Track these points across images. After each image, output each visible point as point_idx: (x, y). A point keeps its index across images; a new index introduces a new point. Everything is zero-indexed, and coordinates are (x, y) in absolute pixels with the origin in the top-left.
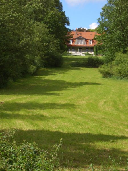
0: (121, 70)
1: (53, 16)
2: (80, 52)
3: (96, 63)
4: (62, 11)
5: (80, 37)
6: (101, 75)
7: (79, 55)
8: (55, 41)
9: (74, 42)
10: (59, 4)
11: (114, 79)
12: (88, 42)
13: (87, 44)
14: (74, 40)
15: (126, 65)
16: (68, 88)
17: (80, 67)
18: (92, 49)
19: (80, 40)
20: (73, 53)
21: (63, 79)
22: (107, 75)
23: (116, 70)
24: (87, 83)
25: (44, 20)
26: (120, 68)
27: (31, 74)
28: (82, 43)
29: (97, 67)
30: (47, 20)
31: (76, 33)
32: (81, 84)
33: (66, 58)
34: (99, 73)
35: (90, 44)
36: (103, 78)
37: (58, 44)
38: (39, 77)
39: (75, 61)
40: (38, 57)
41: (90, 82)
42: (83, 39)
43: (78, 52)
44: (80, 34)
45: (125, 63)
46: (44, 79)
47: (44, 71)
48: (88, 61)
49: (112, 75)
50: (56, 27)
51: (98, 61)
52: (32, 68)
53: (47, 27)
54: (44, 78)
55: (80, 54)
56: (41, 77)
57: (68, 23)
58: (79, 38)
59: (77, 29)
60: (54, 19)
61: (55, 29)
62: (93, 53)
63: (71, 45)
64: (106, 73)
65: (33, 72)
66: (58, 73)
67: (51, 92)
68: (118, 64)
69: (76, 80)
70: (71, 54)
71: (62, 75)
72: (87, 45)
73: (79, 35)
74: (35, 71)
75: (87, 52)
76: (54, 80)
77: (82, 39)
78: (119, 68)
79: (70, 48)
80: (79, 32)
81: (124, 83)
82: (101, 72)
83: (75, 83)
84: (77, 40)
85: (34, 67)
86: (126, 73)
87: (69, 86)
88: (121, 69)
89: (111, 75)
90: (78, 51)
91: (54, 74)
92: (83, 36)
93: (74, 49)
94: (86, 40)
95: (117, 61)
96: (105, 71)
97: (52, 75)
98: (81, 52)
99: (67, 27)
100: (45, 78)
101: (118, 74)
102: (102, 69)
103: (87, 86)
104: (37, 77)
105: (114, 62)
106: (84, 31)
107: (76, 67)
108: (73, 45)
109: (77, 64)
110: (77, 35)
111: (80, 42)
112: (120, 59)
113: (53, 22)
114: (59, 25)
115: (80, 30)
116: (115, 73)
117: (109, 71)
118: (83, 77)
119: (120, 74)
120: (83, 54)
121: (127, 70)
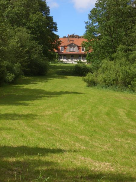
0: (106, 79)
1: (37, 20)
2: (72, 60)
3: (83, 72)
4: (49, 16)
5: (73, 43)
6: (85, 84)
7: (71, 63)
8: (38, 48)
9: (66, 49)
10: (46, 8)
11: (98, 88)
12: (80, 49)
13: (79, 51)
14: (66, 47)
15: (111, 73)
16: (43, 98)
17: (65, 75)
18: (84, 56)
19: (72, 47)
20: (65, 60)
21: (43, 89)
22: (92, 83)
23: (101, 79)
24: (67, 93)
25: (27, 25)
26: (105, 77)
27: (9, 83)
28: (75, 50)
29: (84, 75)
30: (30, 25)
31: (68, 40)
32: (61, 93)
33: (55, 66)
35: (82, 51)
36: (87, 88)
37: (41, 51)
38: (18, 86)
39: (61, 69)
41: (70, 91)
42: (75, 46)
43: (70, 60)
44: (72, 40)
46: (22, 88)
47: (25, 79)
48: (75, 69)
49: (97, 84)
50: (40, 32)
51: (86, 69)
52: (10, 77)
53: (30, 32)
54: (22, 87)
55: (72, 62)
56: (20, 86)
57: (56, 29)
58: (70, 45)
59: (70, 35)
60: (38, 23)
61: (39, 35)
62: (85, 61)
63: (62, 52)
64: (91, 82)
65: (11, 80)
66: (40, 82)
67: (21, 102)
68: (103, 71)
69: (57, 89)
70: (62, 62)
71: (43, 84)
72: (80, 52)
73: (71, 42)
75: (80, 60)
76: (33, 89)
77: (74, 46)
78: (104, 76)
79: (61, 55)
80: (71, 39)
81: (108, 92)
82: (85, 81)
83: (54, 92)
84: (68, 47)
86: (111, 82)
87: (46, 95)
88: (105, 78)
89: (96, 84)
90: (69, 59)
91: (35, 82)
92: (75, 43)
93: (65, 57)
94: (79, 47)
95: (103, 69)
96: (89, 79)
97: (32, 83)
98: (74, 60)
99: (54, 32)
100: (24, 87)
101: (103, 82)
102: (86, 78)
103: (65, 95)
104: (15, 86)
105: (100, 70)
106: (76, 38)
107: (62, 76)
108: (65, 52)
109: (63, 72)
110: (69, 41)
111: (71, 49)
112: (106, 66)
113: (37, 27)
114: (44, 31)
115: (72, 36)
116: (100, 81)
117: (94, 80)
118: (66, 86)
119: (105, 83)
120: (75, 62)
121: (112, 78)
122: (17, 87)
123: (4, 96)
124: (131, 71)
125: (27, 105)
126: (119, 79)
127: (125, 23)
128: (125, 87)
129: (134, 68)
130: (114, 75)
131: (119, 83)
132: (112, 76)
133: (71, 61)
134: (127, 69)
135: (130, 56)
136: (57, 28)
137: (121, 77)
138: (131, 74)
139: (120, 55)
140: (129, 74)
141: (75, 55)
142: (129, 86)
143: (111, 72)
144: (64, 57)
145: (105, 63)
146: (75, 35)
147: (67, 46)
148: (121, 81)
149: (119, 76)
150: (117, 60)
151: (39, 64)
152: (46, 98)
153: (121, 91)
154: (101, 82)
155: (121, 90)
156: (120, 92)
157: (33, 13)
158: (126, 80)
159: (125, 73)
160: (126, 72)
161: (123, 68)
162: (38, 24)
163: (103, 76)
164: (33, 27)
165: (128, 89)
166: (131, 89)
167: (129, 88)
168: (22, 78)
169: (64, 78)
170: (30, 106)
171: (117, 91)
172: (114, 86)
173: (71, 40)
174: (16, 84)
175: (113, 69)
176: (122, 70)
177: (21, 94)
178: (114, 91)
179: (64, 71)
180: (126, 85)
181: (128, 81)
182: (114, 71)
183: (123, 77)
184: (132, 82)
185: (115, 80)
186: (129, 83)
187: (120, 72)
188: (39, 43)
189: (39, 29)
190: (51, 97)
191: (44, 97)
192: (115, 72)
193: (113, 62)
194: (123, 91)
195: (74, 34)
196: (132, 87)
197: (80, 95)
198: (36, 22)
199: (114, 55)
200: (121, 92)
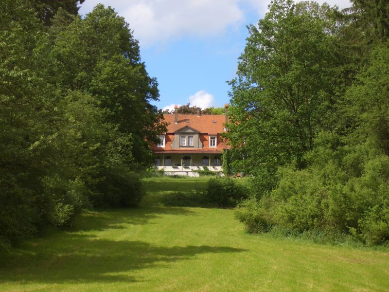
0: (294, 213)
1: (115, 75)
2: (186, 167)
3: (229, 197)
4: (139, 62)
5: (187, 127)
6: (242, 227)
7: (185, 174)
9: (170, 141)
10: (131, 45)
11: (275, 236)
12: (206, 140)
13: (203, 146)
14: (170, 137)
15: (305, 200)
16: (156, 263)
18: (215, 158)
19: (187, 137)
20: (169, 169)
22: (258, 226)
23: (281, 214)
24: (206, 249)
25: (92, 85)
26: (291, 208)
27: (58, 226)
28: (192, 143)
29: (232, 205)
30: (97, 85)
31: (176, 119)
32: (190, 251)
33: (152, 182)
34: (238, 221)
35: (213, 147)
36: (248, 236)
37: (128, 146)
38: (79, 233)
40: (78, 182)
41: (213, 246)
42: (194, 134)
43: (181, 168)
44: (185, 120)
45: (305, 193)
46: (93, 239)
48: (208, 190)
49: (271, 227)
50: (122, 103)
51: (235, 190)
52: (62, 212)
54: (92, 236)
55: (187, 172)
56: (85, 233)
57: (155, 94)
58: (182, 132)
59: (179, 107)
61: (120, 108)
62: (219, 169)
63: (162, 150)
64: (256, 221)
65: (63, 221)
67: (112, 274)
68: (285, 197)
69: (178, 240)
70: (162, 172)
71: (139, 227)
72: (205, 149)
73: (184, 124)
74: (68, 218)
75: (205, 168)
77: (190, 135)
78: (289, 206)
79: (159, 157)
80: (182, 117)
81: (301, 247)
82: (242, 219)
83: (175, 248)
84: (177, 137)
85: (66, 207)
86: (307, 220)
87: (160, 256)
88: (293, 211)
89: (268, 227)
90: (180, 165)
91: (118, 225)
92: (192, 127)
93: (170, 160)
94: (202, 136)
95: (283, 189)
96: (251, 215)
98: (190, 167)
99: (152, 102)
100: (95, 236)
101: (287, 222)
102: (244, 211)
105: (276, 191)
106: (195, 114)
107: (177, 207)
108: (168, 149)
109: (179, 199)
110: (178, 122)
111: (185, 142)
112: (289, 183)
113: (115, 90)
114: (131, 98)
115: (185, 110)
116: (279, 220)
117: (264, 217)
118: (197, 234)
119: (293, 223)
120: (194, 171)
121: (308, 212)
122: (80, 236)
123: (59, 258)
124: (357, 194)
125: (134, 281)
126: (328, 213)
127: (328, 80)
128: (343, 232)
129: (362, 187)
130: (315, 203)
131: (325, 224)
132: (309, 206)
133: (185, 170)
134: (346, 189)
135: (345, 158)
136: (157, 91)
137: (332, 210)
138: (357, 202)
139: (323, 156)
140: (351, 202)
141: (192, 154)
142: (353, 230)
143: (304, 197)
144: (166, 160)
145: (288, 175)
146: (190, 106)
147: (173, 134)
148: (332, 218)
149: (327, 206)
150: (314, 168)
151: (123, 179)
152: (164, 263)
153: (334, 242)
154: (282, 221)
155: (332, 241)
156: (330, 246)
158: (343, 215)
159: (343, 199)
160: (345, 197)
161: (338, 187)
162: (119, 83)
163: (287, 207)
164: (105, 91)
165: (350, 237)
166: (357, 237)
167: (351, 234)
168: (84, 215)
169: (184, 212)
170: (139, 283)
171: (323, 243)
172: (314, 231)
173: (183, 119)
174: (75, 229)
175: (309, 191)
176: (335, 191)
178: (315, 242)
179: (181, 195)
180: (344, 227)
181: (348, 219)
182: (312, 194)
183: (336, 208)
184: (360, 221)
185: (317, 216)
186: (354, 224)
187: (329, 197)
188: (121, 130)
189: (121, 96)
190: (174, 260)
191: (157, 260)
192: (316, 198)
194: (336, 242)
195: (188, 106)
196: (361, 233)
197: (241, 254)
198: (112, 79)
199: (308, 155)
200: (333, 245)
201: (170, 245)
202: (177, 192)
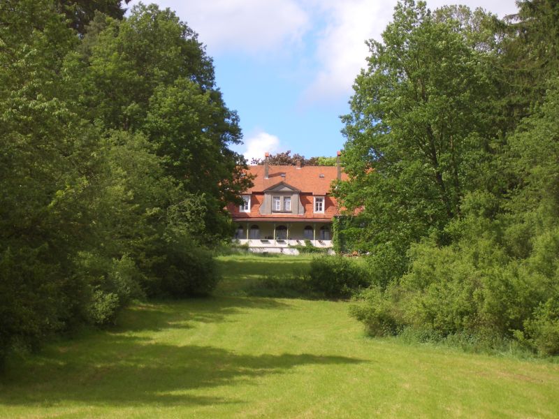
0: (434, 309)
1: (181, 108)
2: (280, 241)
3: (341, 283)
5: (282, 184)
6: (360, 327)
7: (278, 251)
8: (187, 202)
9: (258, 203)
10: (202, 64)
11: (407, 341)
12: (309, 203)
13: (305, 210)
14: (259, 197)
15: (451, 290)
16: (236, 378)
17: (279, 297)
18: (323, 229)
19: (282, 197)
20: (255, 244)
21: (217, 344)
22: (384, 326)
23: (416, 309)
24: (307, 359)
25: (147, 122)
26: (432, 301)
27: (96, 324)
28: (289, 207)
30: (155, 122)
31: (266, 171)
32: (287, 361)
33: (230, 263)
34: (354, 320)
35: (319, 212)
36: (368, 340)
38: (126, 335)
40: (125, 262)
42: (292, 193)
43: (273, 242)
44: (280, 174)
45: (450, 280)
46: (146, 343)
48: (311, 274)
49: (402, 328)
52: (102, 303)
53: (156, 146)
54: (144, 339)
55: (282, 248)
56: (134, 334)
57: (235, 133)
58: (275, 191)
60: (183, 117)
61: (190, 157)
62: (328, 244)
63: (246, 216)
64: (381, 319)
65: (103, 317)
67: (174, 393)
68: (422, 285)
69: (268, 346)
70: (246, 248)
71: (213, 327)
72: (308, 215)
73: (277, 180)
74: (111, 312)
75: (308, 243)
76: (185, 349)
77: (287, 195)
78: (428, 299)
79: (242, 226)
80: (275, 169)
81: (445, 357)
82: (361, 317)
83: (264, 357)
84: (267, 197)
85: (108, 297)
86: (453, 319)
87: (242, 369)
88: (433, 305)
89: (398, 328)
90: (271, 238)
91: (183, 323)
92: (290, 183)
93: (257, 231)
94: (304, 197)
95: (419, 273)
96: (373, 311)
97: (177, 330)
98: (286, 241)
100: (149, 339)
101: (425, 321)
102: (363, 305)
104: (118, 334)
105: (409, 277)
106: (294, 165)
107: (267, 299)
108: (255, 214)
109: (269, 286)
110: (270, 176)
111: (279, 204)
113: (181, 130)
115: (283, 160)
116: (413, 319)
117: (391, 314)
118: (295, 337)
119: (433, 323)
120: (291, 247)
121: (455, 307)
122: (127, 338)
123: (97, 370)
124: (521, 281)
126: (483, 309)
127: (484, 118)
128: (504, 336)
129: (532, 271)
130: (464, 295)
131: (479, 324)
132: (457, 299)
133: (278, 245)
134: (507, 274)
135: (508, 230)
137: (489, 304)
139: (474, 227)
140: (515, 293)
141: (289, 222)
142: (518, 334)
143: (449, 285)
144: (253, 231)
145: (424, 253)
147: (262, 193)
148: (489, 315)
149: (482, 298)
150: (462, 244)
151: (190, 258)
152: (248, 378)
153: (490, 349)
154: (417, 320)
155: (488, 348)
156: (486, 356)
157: (167, 82)
158: (504, 311)
159: (503, 288)
160: (507, 285)
161: (496, 272)
162: (186, 120)
163: (424, 299)
164: (166, 129)
165: (515, 343)
166: (524, 344)
167: (516, 339)
169: (274, 305)
171: (477, 351)
172: (464, 334)
173: (276, 172)
174: (120, 327)
175: (456, 277)
176: (492, 276)
177: (155, 366)
178: (465, 350)
179: (273, 281)
180: (506, 329)
181: (512, 317)
182: (461, 281)
183: (494, 302)
184: (526, 323)
185: (468, 313)
186: (517, 324)
187: (484, 286)
190: (262, 374)
191: (238, 374)
192: (466, 287)
193: (447, 250)
194: (495, 351)
195: (288, 154)
196: (529, 338)
197: (358, 366)
199: (452, 226)
200: (491, 354)
201: (258, 353)
202: (266, 277)
